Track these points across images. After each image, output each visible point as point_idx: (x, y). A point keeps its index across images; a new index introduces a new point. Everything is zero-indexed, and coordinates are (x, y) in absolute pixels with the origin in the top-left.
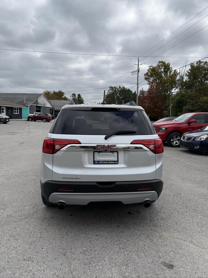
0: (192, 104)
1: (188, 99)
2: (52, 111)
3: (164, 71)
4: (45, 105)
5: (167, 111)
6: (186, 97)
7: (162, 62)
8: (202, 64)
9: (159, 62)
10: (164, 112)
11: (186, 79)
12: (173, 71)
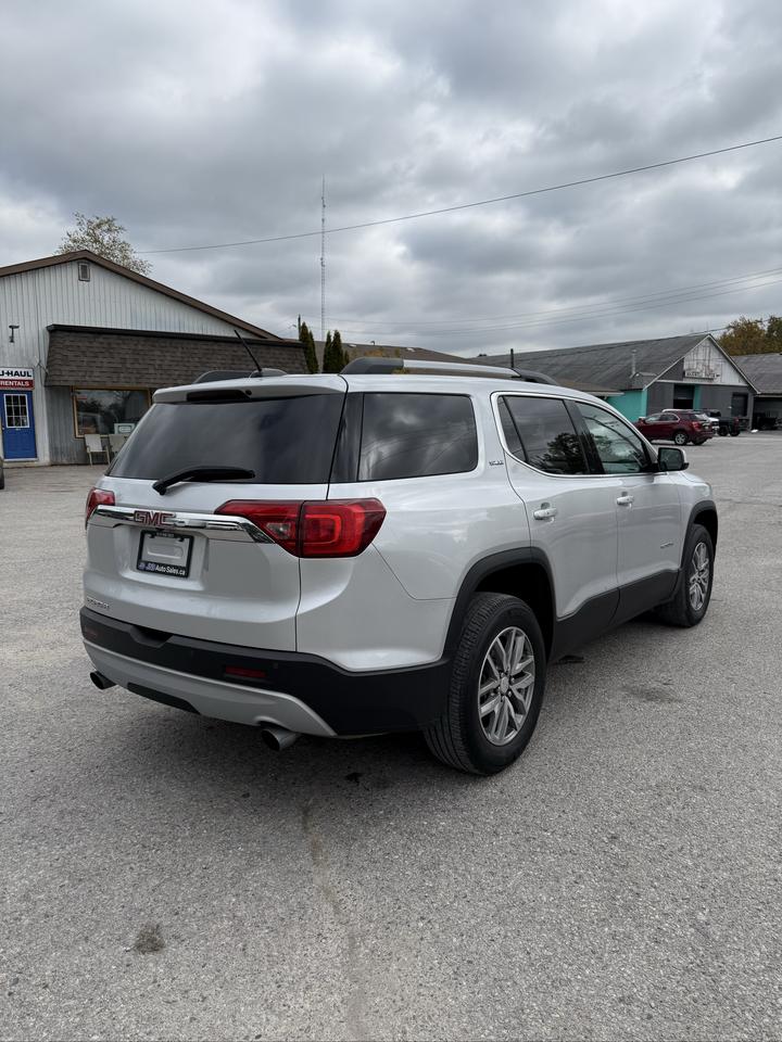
2: (741, 399)
4: (712, 379)
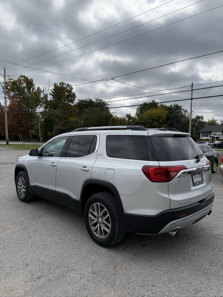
0: (62, 125)
1: (56, 119)
3: (27, 86)
5: (33, 131)
6: (54, 116)
7: (24, 77)
8: (65, 86)
9: (21, 76)
10: (30, 130)
11: (50, 98)
12: (36, 88)
